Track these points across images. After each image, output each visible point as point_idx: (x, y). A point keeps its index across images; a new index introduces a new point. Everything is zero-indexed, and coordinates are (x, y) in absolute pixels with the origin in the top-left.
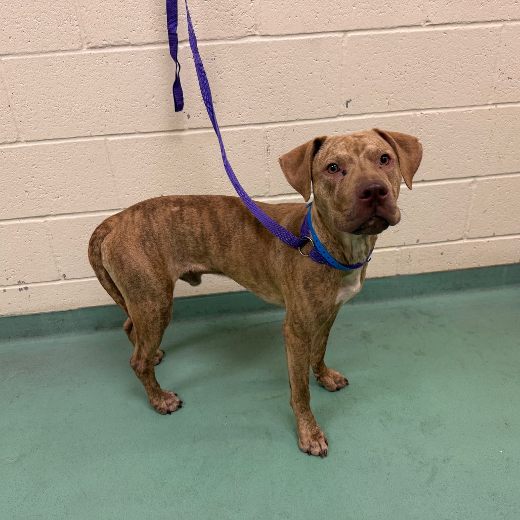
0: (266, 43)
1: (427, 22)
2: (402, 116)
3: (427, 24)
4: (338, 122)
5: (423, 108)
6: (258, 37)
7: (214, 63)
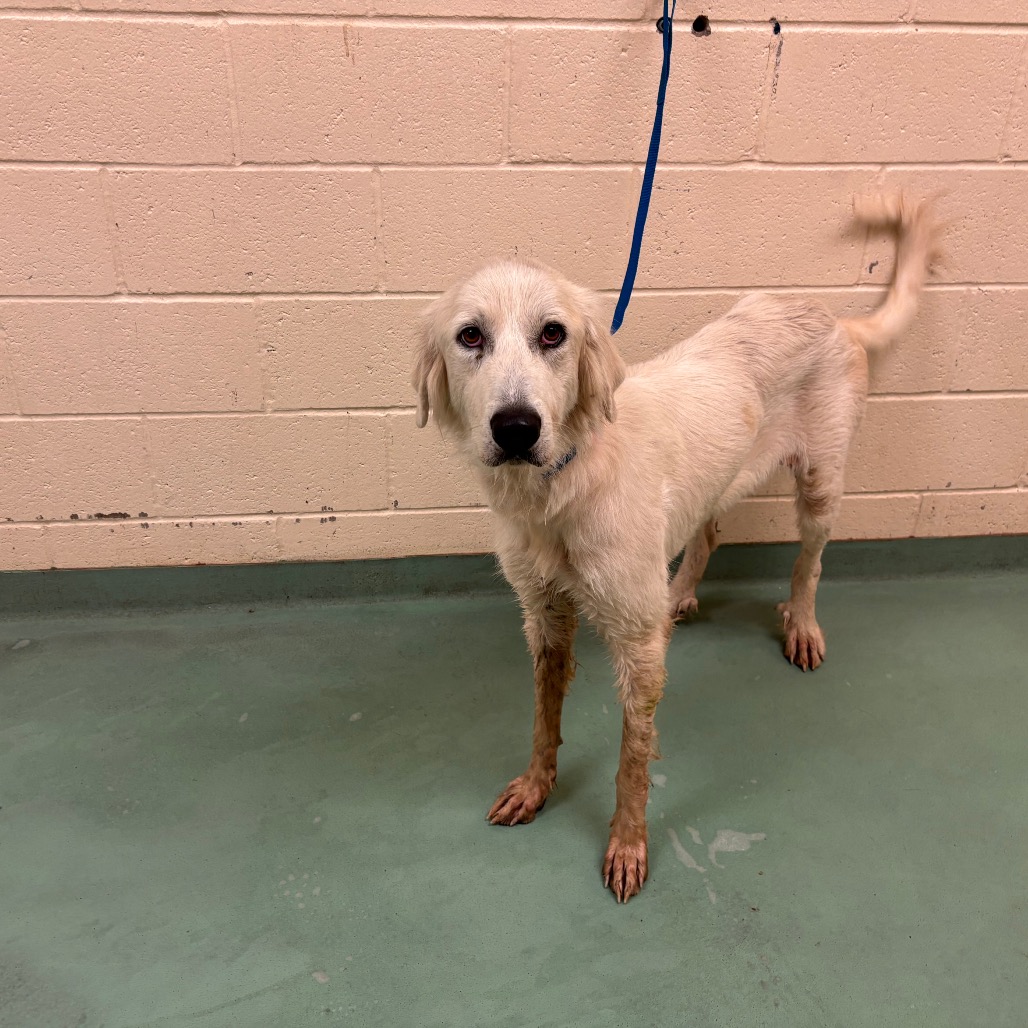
0: (768, 172)
1: (1006, 157)
2: (950, 292)
3: (1006, 159)
4: (854, 293)
5: (983, 281)
6: (756, 164)
7: (688, 196)
